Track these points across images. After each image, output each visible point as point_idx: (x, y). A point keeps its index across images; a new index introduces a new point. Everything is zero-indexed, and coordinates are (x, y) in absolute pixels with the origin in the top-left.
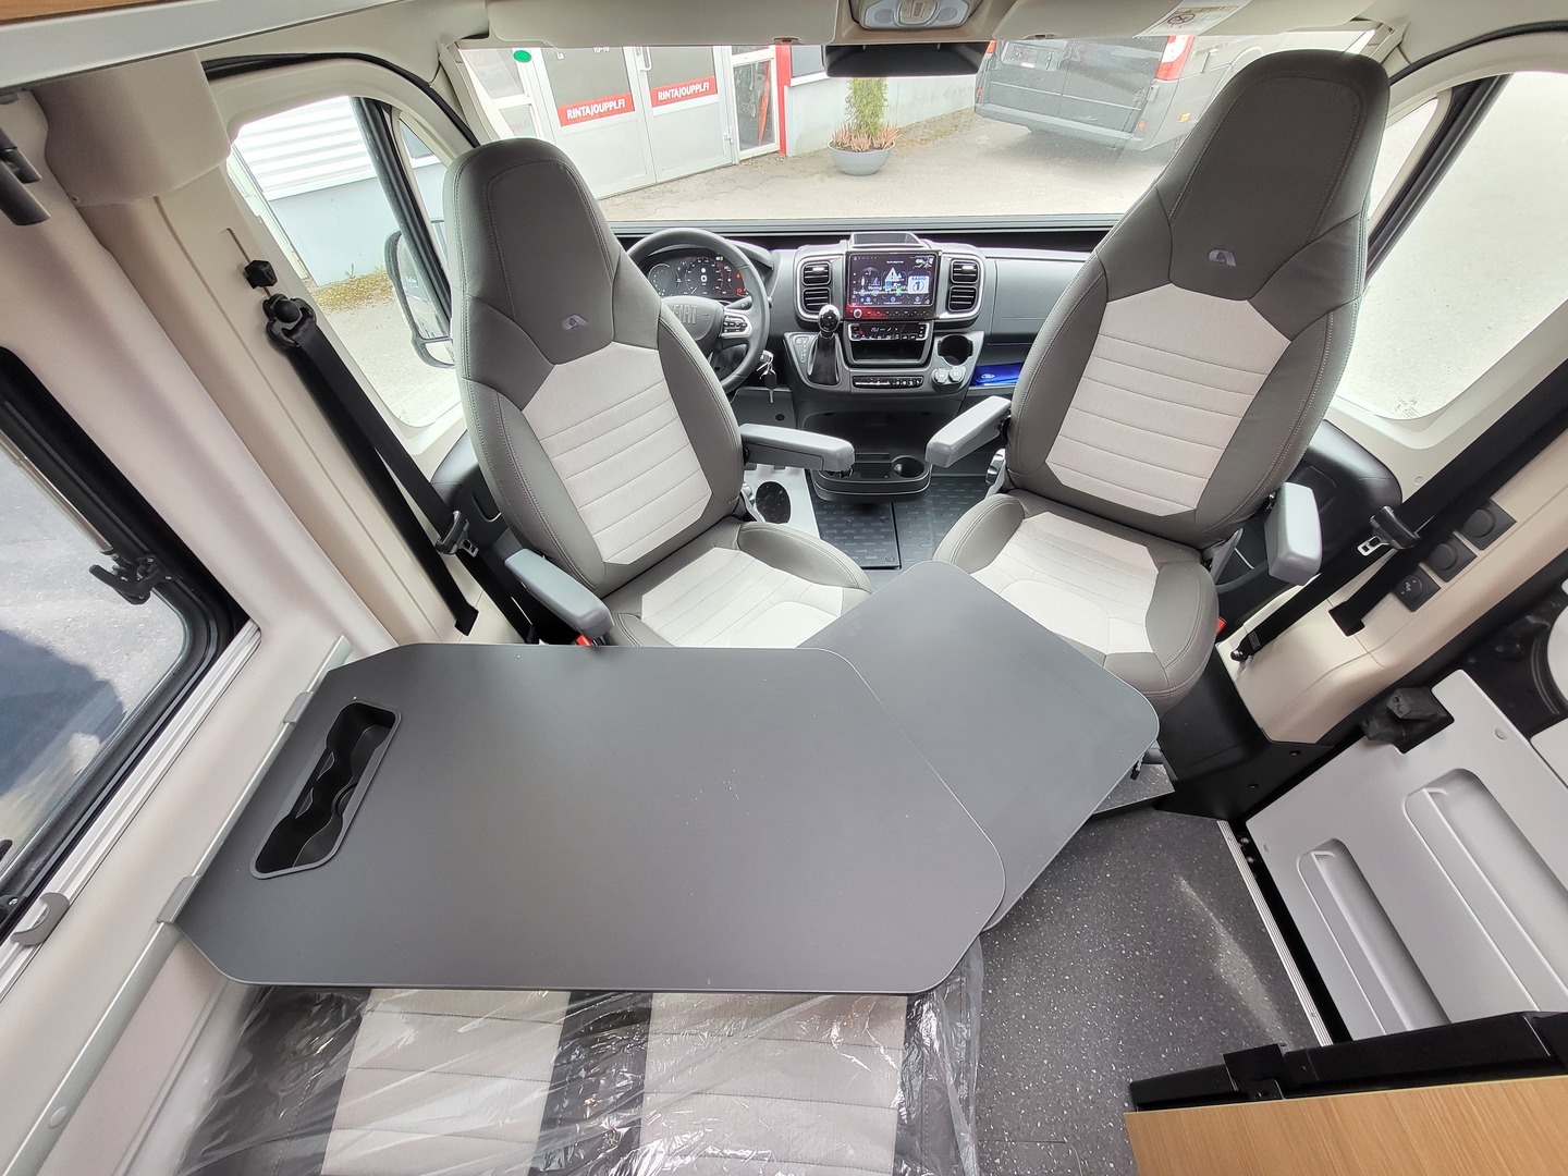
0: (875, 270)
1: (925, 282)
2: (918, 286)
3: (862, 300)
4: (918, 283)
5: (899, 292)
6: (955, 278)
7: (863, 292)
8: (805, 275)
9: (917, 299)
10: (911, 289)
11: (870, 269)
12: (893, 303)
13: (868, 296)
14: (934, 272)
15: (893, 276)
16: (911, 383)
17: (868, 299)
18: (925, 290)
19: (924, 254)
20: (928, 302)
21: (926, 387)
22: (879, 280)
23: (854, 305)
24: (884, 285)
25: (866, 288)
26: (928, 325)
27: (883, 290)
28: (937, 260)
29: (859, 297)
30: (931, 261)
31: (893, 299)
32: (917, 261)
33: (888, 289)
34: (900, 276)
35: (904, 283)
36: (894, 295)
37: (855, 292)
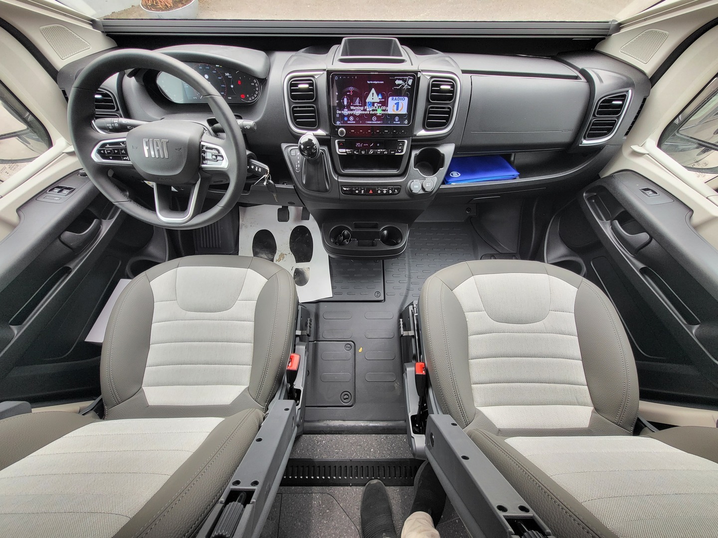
0: (356, 90)
1: (404, 103)
2: (398, 106)
3: (346, 119)
4: (397, 104)
5: (379, 112)
6: (434, 98)
7: (346, 112)
8: (292, 91)
9: (397, 119)
10: (391, 109)
11: (351, 89)
12: (374, 122)
13: (352, 115)
14: (412, 94)
15: (373, 97)
16: (390, 192)
17: (351, 118)
18: (404, 110)
19: (403, 74)
20: (406, 122)
21: (403, 195)
22: (361, 100)
23: (338, 123)
24: (365, 105)
25: (348, 107)
26: (406, 141)
27: (365, 110)
28: (416, 81)
29: (342, 116)
30: (410, 82)
31: (374, 118)
32: (397, 82)
33: (369, 109)
34: (380, 97)
35: (384, 103)
36: (375, 115)
37: (338, 112)
